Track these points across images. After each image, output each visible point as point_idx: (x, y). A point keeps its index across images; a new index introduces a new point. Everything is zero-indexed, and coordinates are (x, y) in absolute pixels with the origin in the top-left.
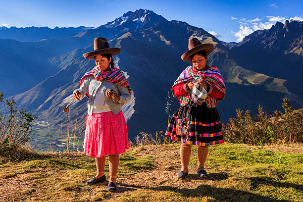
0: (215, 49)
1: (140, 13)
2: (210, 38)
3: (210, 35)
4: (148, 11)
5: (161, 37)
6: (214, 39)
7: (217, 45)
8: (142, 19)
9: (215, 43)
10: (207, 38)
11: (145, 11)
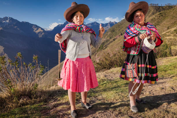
0: (42, 33)
1: (6, 18)
2: (40, 28)
3: (40, 27)
4: (10, 18)
5: (18, 29)
6: (42, 29)
7: (43, 31)
8: (8, 21)
9: (42, 31)
10: (38, 29)
11: (9, 18)
